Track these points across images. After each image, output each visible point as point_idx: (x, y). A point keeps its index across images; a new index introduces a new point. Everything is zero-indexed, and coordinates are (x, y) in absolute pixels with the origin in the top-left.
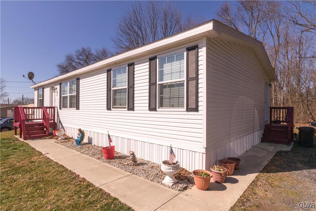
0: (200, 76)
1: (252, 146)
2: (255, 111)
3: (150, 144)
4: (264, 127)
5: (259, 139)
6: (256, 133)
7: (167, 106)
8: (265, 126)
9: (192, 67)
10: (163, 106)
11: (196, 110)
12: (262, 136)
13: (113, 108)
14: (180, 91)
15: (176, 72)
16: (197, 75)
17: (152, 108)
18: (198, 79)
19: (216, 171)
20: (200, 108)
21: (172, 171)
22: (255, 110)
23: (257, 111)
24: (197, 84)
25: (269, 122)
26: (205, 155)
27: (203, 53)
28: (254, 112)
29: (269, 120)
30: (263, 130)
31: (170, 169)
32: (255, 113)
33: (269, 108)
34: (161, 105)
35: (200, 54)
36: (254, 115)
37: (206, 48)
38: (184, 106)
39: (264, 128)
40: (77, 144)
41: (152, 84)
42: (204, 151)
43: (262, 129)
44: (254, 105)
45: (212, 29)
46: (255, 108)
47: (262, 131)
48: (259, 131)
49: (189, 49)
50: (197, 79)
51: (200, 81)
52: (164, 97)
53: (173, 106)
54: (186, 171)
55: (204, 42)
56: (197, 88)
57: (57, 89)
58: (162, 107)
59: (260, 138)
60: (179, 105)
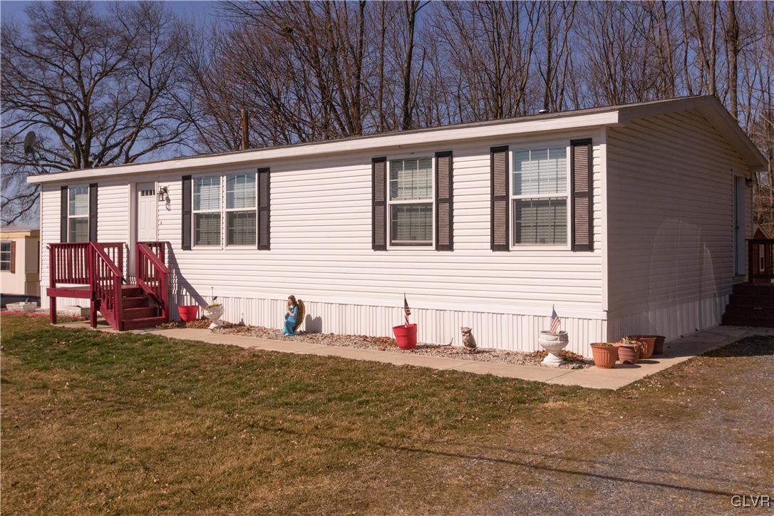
0: (596, 192)
1: (696, 330)
2: (703, 250)
3: (495, 315)
4: (730, 291)
5: (716, 316)
6: (708, 300)
7: (532, 242)
8: (735, 286)
9: (582, 174)
10: (522, 240)
11: (590, 247)
12: (724, 311)
13: (392, 244)
14: (557, 215)
15: (550, 179)
16: (591, 188)
17: (499, 245)
18: (592, 196)
19: (624, 345)
20: (596, 245)
21: (559, 342)
22: (705, 248)
23: (709, 251)
24: (591, 204)
25: (746, 279)
26: (605, 323)
27: (600, 152)
28: (702, 252)
29: (747, 272)
30: (727, 296)
31: (556, 339)
32: (705, 254)
33: (747, 242)
34: (518, 240)
35: (595, 153)
36: (701, 258)
37: (605, 145)
38: (566, 242)
39: (732, 293)
40: (290, 332)
41: (497, 198)
42: (604, 315)
43: (725, 295)
44: (701, 236)
45: (617, 122)
46: (704, 243)
47: (726, 300)
48: (715, 296)
49: (574, 144)
50: (590, 194)
51: (596, 199)
52: (522, 225)
53: (543, 241)
54: (572, 353)
55: (603, 135)
56: (591, 212)
57: (166, 192)
58: (520, 243)
59: (719, 317)
60: (557, 239)
